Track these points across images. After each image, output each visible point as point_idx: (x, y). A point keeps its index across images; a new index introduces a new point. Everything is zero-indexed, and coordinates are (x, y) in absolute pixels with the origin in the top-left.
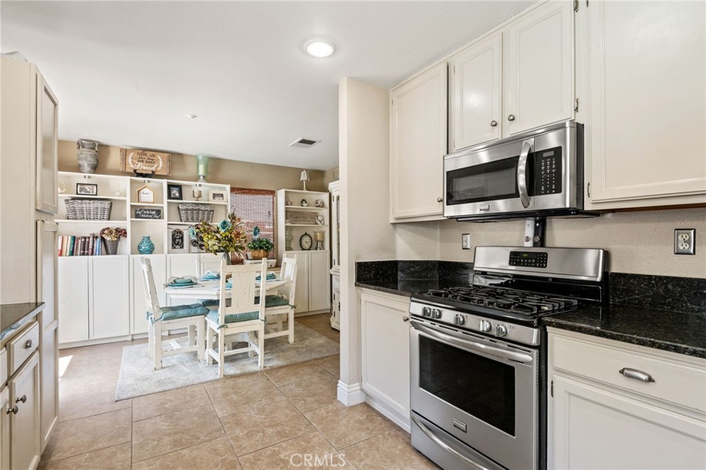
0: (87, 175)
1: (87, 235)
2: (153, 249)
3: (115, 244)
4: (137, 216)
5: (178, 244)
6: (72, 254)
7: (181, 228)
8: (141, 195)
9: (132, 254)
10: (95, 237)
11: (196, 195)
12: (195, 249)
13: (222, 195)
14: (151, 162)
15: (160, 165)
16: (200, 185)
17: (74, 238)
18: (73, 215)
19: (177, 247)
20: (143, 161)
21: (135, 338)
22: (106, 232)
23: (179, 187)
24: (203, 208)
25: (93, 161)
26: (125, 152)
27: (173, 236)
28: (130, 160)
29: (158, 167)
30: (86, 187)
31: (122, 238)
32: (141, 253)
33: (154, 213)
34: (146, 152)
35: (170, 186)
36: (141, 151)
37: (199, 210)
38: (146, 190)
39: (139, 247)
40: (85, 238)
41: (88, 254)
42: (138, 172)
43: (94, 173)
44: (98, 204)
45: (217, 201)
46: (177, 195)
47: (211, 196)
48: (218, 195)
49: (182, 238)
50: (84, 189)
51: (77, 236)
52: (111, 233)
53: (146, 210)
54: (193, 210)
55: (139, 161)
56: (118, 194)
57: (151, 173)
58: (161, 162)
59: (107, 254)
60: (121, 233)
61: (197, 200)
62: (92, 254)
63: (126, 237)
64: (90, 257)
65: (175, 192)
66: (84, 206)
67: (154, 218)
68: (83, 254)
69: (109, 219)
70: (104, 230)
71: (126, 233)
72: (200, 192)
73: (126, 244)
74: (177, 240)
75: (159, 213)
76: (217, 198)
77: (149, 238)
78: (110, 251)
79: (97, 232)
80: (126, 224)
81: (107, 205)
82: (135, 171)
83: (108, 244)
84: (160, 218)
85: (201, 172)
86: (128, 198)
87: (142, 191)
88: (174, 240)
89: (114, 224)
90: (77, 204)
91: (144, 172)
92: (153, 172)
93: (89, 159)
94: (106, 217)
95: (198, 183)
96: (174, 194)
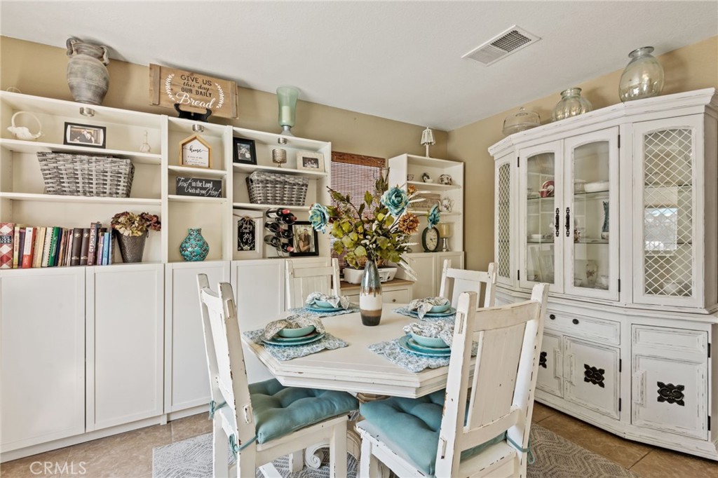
0: (86, 106)
1: (85, 225)
2: (206, 251)
3: (139, 243)
4: (180, 191)
5: (246, 243)
6: (54, 262)
7: (251, 214)
8: (188, 153)
9: (169, 261)
10: (101, 230)
11: (278, 158)
12: (271, 250)
13: (316, 161)
14: (205, 94)
15: (220, 101)
16: (285, 141)
17: (59, 232)
18: (57, 184)
19: (246, 247)
20: (191, 91)
21: (172, 418)
22: (122, 219)
23: (251, 143)
24: (291, 180)
25: (98, 81)
26: (159, 71)
27: (240, 228)
28: (168, 87)
29: (216, 103)
30: (85, 132)
31: (151, 232)
32: (185, 259)
33: (210, 185)
34: (195, 76)
35: (238, 140)
36: (187, 74)
37: (285, 182)
38: (195, 144)
39: (182, 249)
40: (81, 231)
41: (86, 263)
42: (182, 108)
43: (101, 104)
44: (107, 165)
45: (310, 170)
46: (248, 156)
47: (300, 162)
48: (310, 160)
49: (252, 233)
50: (80, 134)
51: (67, 226)
52: (131, 221)
53: (195, 180)
54: (276, 182)
55: (183, 90)
56: (146, 149)
57: (204, 112)
58: (222, 96)
59: (125, 261)
60: (150, 222)
61: (279, 166)
62: (95, 263)
63: (159, 229)
64: (90, 269)
65: (244, 150)
66: (78, 166)
67: (210, 196)
68: (78, 263)
69: (128, 195)
70: (118, 216)
71: (159, 223)
72: (284, 153)
73: (159, 244)
74: (246, 236)
75: (217, 187)
76: (309, 165)
77: (199, 231)
78: (129, 256)
79: (106, 220)
80: (159, 206)
81: (124, 167)
82: (177, 106)
83: (126, 242)
84: (220, 195)
85: (286, 119)
86: (164, 158)
87: (188, 146)
88: (241, 235)
89: (136, 206)
90: (64, 164)
91: (193, 110)
92: (209, 111)
93: (89, 74)
94: (122, 189)
95: (281, 137)
96: (244, 155)
